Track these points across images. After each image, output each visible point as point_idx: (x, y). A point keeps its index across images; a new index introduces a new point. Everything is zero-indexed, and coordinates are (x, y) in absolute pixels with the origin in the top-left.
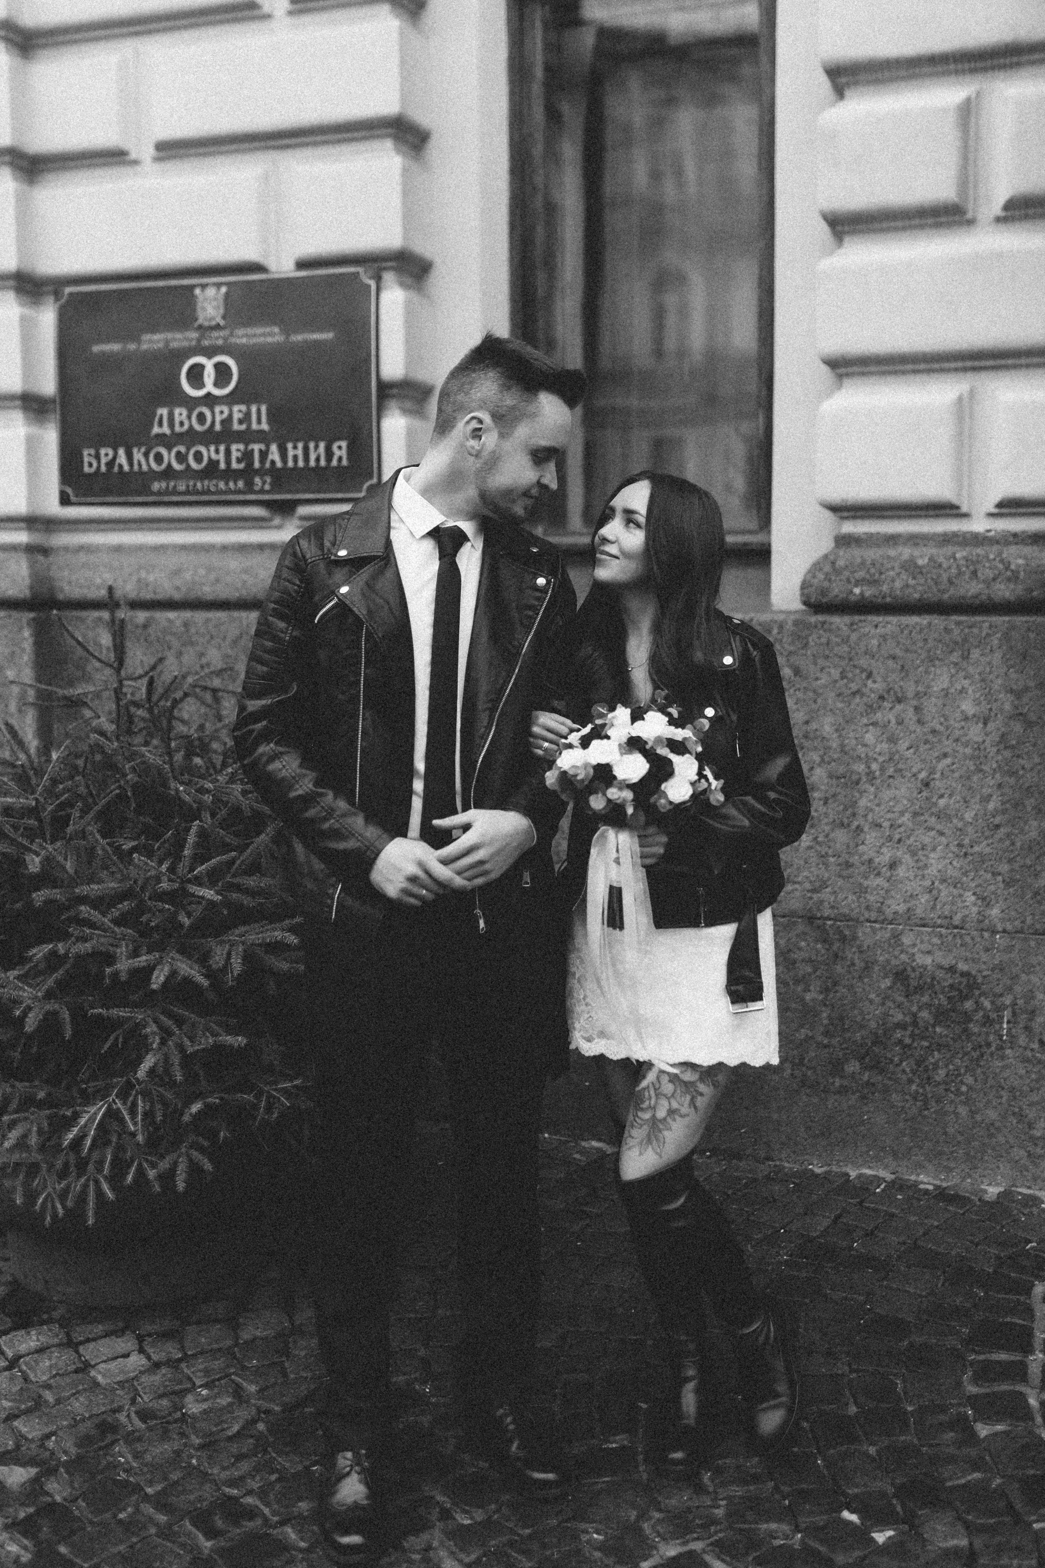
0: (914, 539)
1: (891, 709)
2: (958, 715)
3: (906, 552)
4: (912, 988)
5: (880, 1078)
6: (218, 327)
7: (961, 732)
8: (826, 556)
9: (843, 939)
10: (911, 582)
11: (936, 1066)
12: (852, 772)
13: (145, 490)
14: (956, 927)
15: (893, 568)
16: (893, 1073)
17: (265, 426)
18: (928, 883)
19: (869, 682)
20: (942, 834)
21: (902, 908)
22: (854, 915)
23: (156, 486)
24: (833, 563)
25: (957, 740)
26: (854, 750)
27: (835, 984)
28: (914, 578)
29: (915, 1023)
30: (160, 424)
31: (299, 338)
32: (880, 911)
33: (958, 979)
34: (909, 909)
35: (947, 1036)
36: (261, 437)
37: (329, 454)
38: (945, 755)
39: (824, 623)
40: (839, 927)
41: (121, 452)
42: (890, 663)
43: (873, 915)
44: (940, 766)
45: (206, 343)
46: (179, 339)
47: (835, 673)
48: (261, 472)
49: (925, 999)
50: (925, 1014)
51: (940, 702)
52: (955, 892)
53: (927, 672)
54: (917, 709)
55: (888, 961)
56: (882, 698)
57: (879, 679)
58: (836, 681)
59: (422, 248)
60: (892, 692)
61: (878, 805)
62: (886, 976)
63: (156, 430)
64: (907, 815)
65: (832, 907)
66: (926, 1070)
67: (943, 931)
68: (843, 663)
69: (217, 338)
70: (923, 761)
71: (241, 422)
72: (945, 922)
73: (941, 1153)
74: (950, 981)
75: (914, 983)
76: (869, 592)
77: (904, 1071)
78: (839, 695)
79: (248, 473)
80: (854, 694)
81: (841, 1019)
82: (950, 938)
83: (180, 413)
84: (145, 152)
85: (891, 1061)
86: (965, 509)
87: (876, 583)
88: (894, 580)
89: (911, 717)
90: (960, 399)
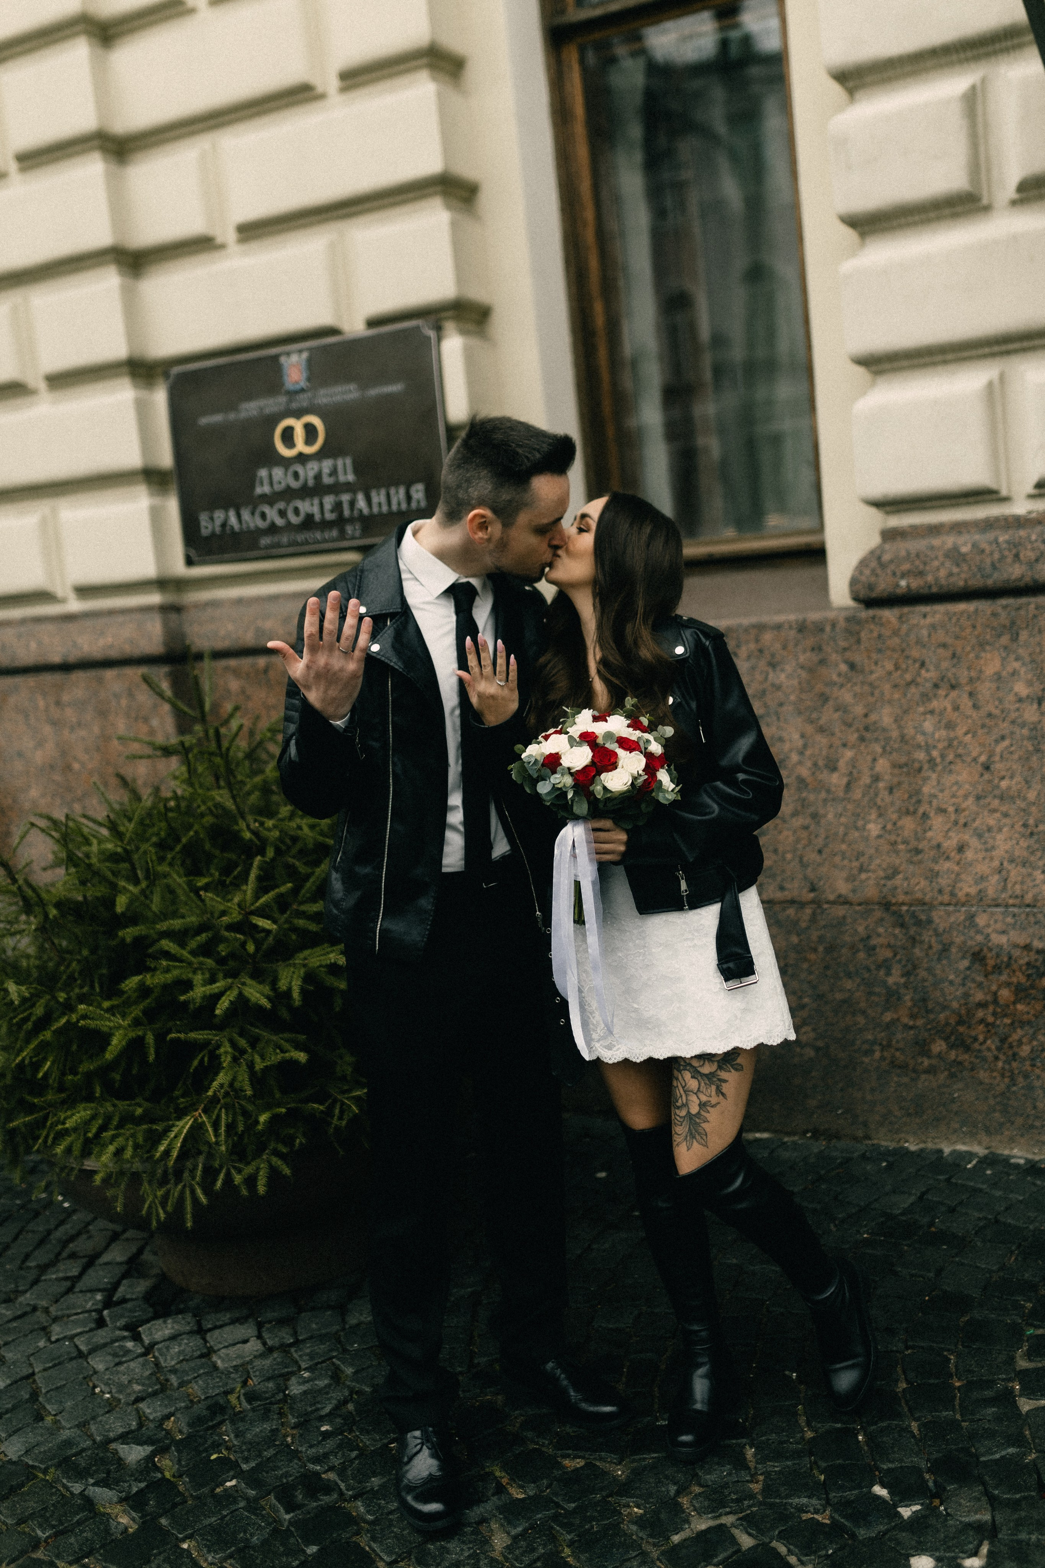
0: (958, 527)
1: (946, 696)
2: (1011, 697)
3: (949, 541)
4: (989, 968)
5: (966, 1057)
6: (302, 390)
7: (1017, 714)
8: (872, 552)
9: (919, 923)
10: (955, 570)
11: (1020, 1043)
12: (914, 761)
13: (255, 546)
14: (1028, 906)
15: (936, 558)
16: (979, 1051)
17: (351, 477)
18: (996, 863)
19: (923, 672)
20: (1006, 815)
21: (973, 891)
22: (927, 899)
23: (265, 541)
24: (879, 558)
25: (1013, 722)
26: (914, 738)
27: (915, 967)
28: (958, 565)
29: (995, 1001)
30: (262, 484)
31: (373, 392)
32: (952, 894)
33: (1033, 956)
34: (980, 891)
35: (1028, 1013)
36: (348, 487)
37: (409, 498)
38: (1003, 738)
39: (873, 618)
40: (914, 912)
41: (232, 514)
42: (941, 651)
43: (946, 898)
44: (999, 749)
45: (294, 405)
46: (271, 404)
47: (889, 666)
48: (351, 520)
49: (1004, 978)
50: (1005, 994)
51: (994, 686)
52: (1024, 871)
53: (977, 657)
54: (971, 694)
55: (964, 943)
56: (936, 686)
57: (932, 668)
58: (890, 673)
59: (477, 294)
60: (945, 680)
61: (942, 791)
62: (963, 957)
63: (259, 490)
64: (971, 800)
65: (906, 893)
66: (1011, 1047)
67: (1016, 910)
68: (896, 656)
69: (303, 400)
70: (982, 745)
71: (330, 475)
72: (1017, 901)
73: (1032, 1127)
74: (1026, 959)
75: (991, 962)
76: (915, 584)
77: (989, 1049)
78: (895, 686)
79: (340, 522)
80: (909, 684)
81: (924, 1000)
82: (1023, 916)
83: (278, 473)
84: (229, 235)
85: (975, 1039)
86: (1004, 493)
87: (921, 574)
88: (938, 569)
89: (966, 703)
90: (990, 384)
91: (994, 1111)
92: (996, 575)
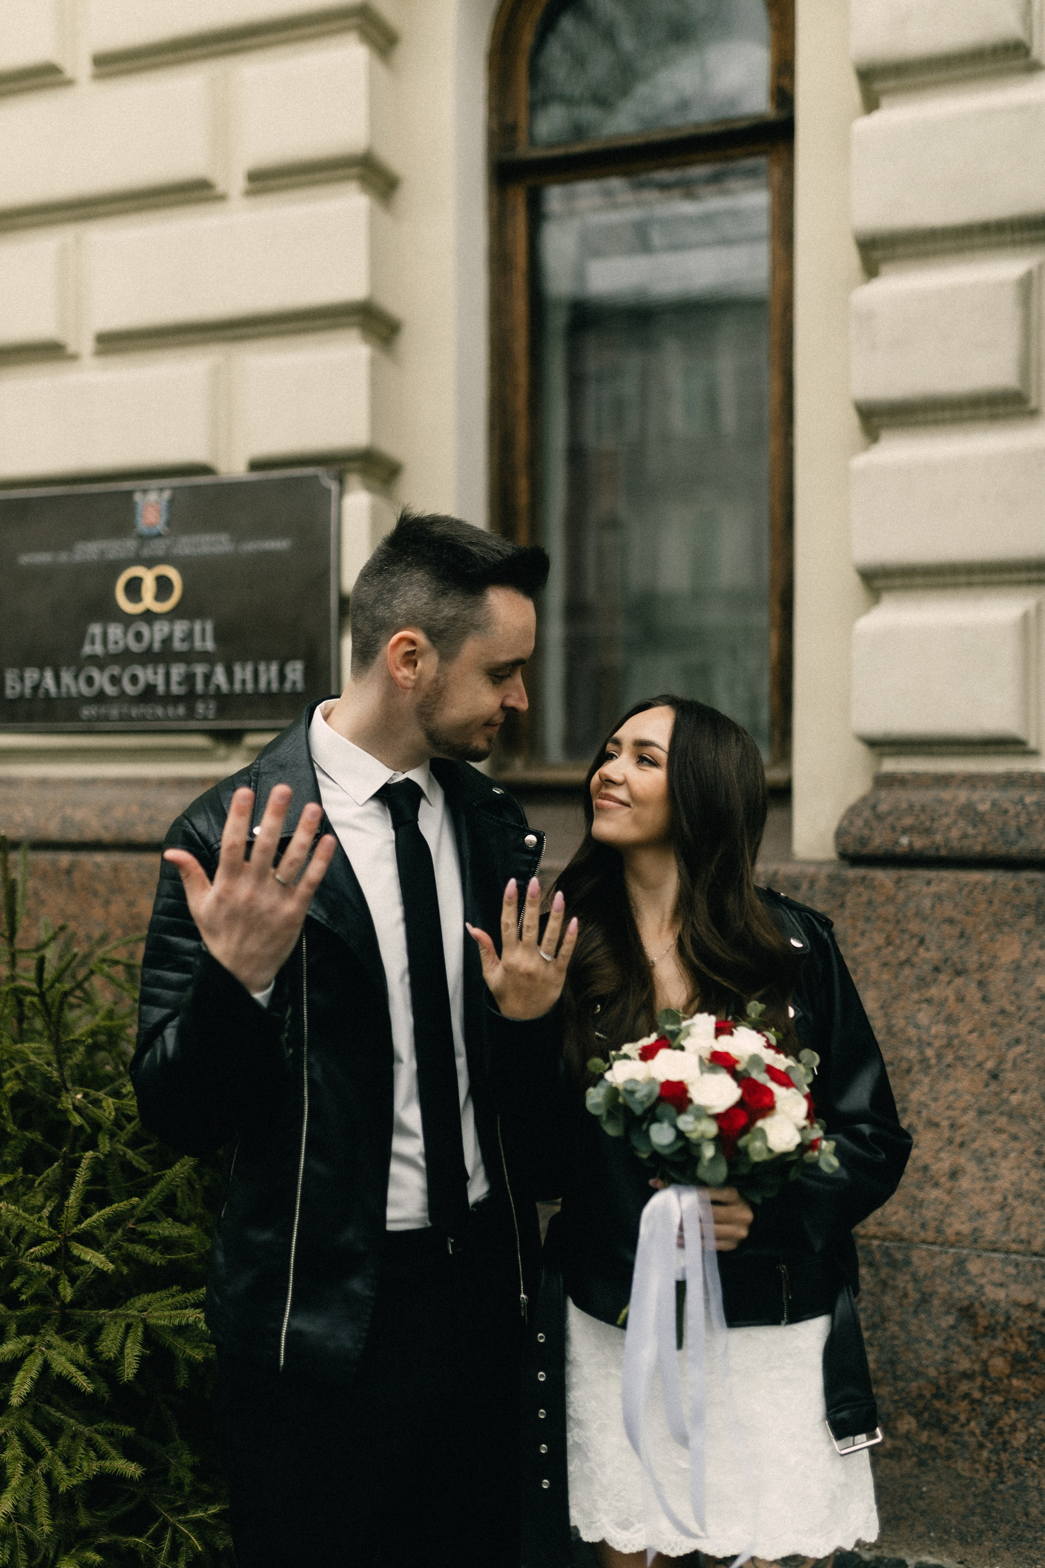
0: (972, 781)
1: (949, 983)
2: (1032, 993)
3: (963, 796)
4: (980, 1329)
5: (942, 1440)
6: (159, 535)
7: (1037, 1014)
8: (864, 800)
9: (893, 1264)
10: (971, 831)
11: (1013, 1428)
12: (902, 1059)
13: (74, 716)
14: (1036, 1254)
15: (947, 814)
16: (959, 1434)
17: (210, 645)
18: (998, 1197)
19: (921, 950)
20: (1015, 1138)
21: (966, 1228)
22: (906, 1234)
23: (87, 712)
24: (874, 807)
25: (1032, 1023)
26: (903, 1031)
27: (884, 1319)
28: (975, 826)
29: (985, 1373)
30: (93, 642)
31: (250, 547)
32: (939, 1231)
33: (1038, 1319)
34: (975, 1230)
35: (1027, 1391)
36: (205, 657)
37: (282, 677)
38: (1018, 1041)
39: (864, 879)
40: (887, 1248)
41: (48, 675)
42: (946, 928)
43: (930, 1235)
44: (1012, 1054)
45: (146, 552)
46: (116, 548)
47: (880, 940)
48: (205, 697)
49: (998, 1343)
50: (999, 1364)
51: (1010, 976)
52: (1033, 1209)
53: (992, 940)
54: (981, 984)
55: (950, 1293)
56: (937, 969)
57: (933, 947)
58: (879, 949)
59: (391, 448)
60: (949, 963)
61: (936, 1099)
62: (948, 1313)
63: (87, 649)
64: (972, 1114)
65: (880, 1224)
66: (1001, 1432)
67: (1019, 1258)
68: (889, 927)
69: (159, 548)
70: (990, 1048)
71: (183, 640)
72: (1021, 1247)
73: (1021, 1538)
74: (1029, 1322)
75: (983, 1322)
76: (919, 843)
77: (972, 1433)
78: (885, 964)
79: (190, 698)
80: (902, 964)
81: (893, 1363)
82: (1029, 1267)
83: (115, 631)
84: (86, 345)
85: (955, 1419)
86: (1032, 744)
87: (928, 831)
88: (949, 828)
89: (973, 993)
90: (1025, 617)
91: (974, 1514)
92: (1022, 843)
